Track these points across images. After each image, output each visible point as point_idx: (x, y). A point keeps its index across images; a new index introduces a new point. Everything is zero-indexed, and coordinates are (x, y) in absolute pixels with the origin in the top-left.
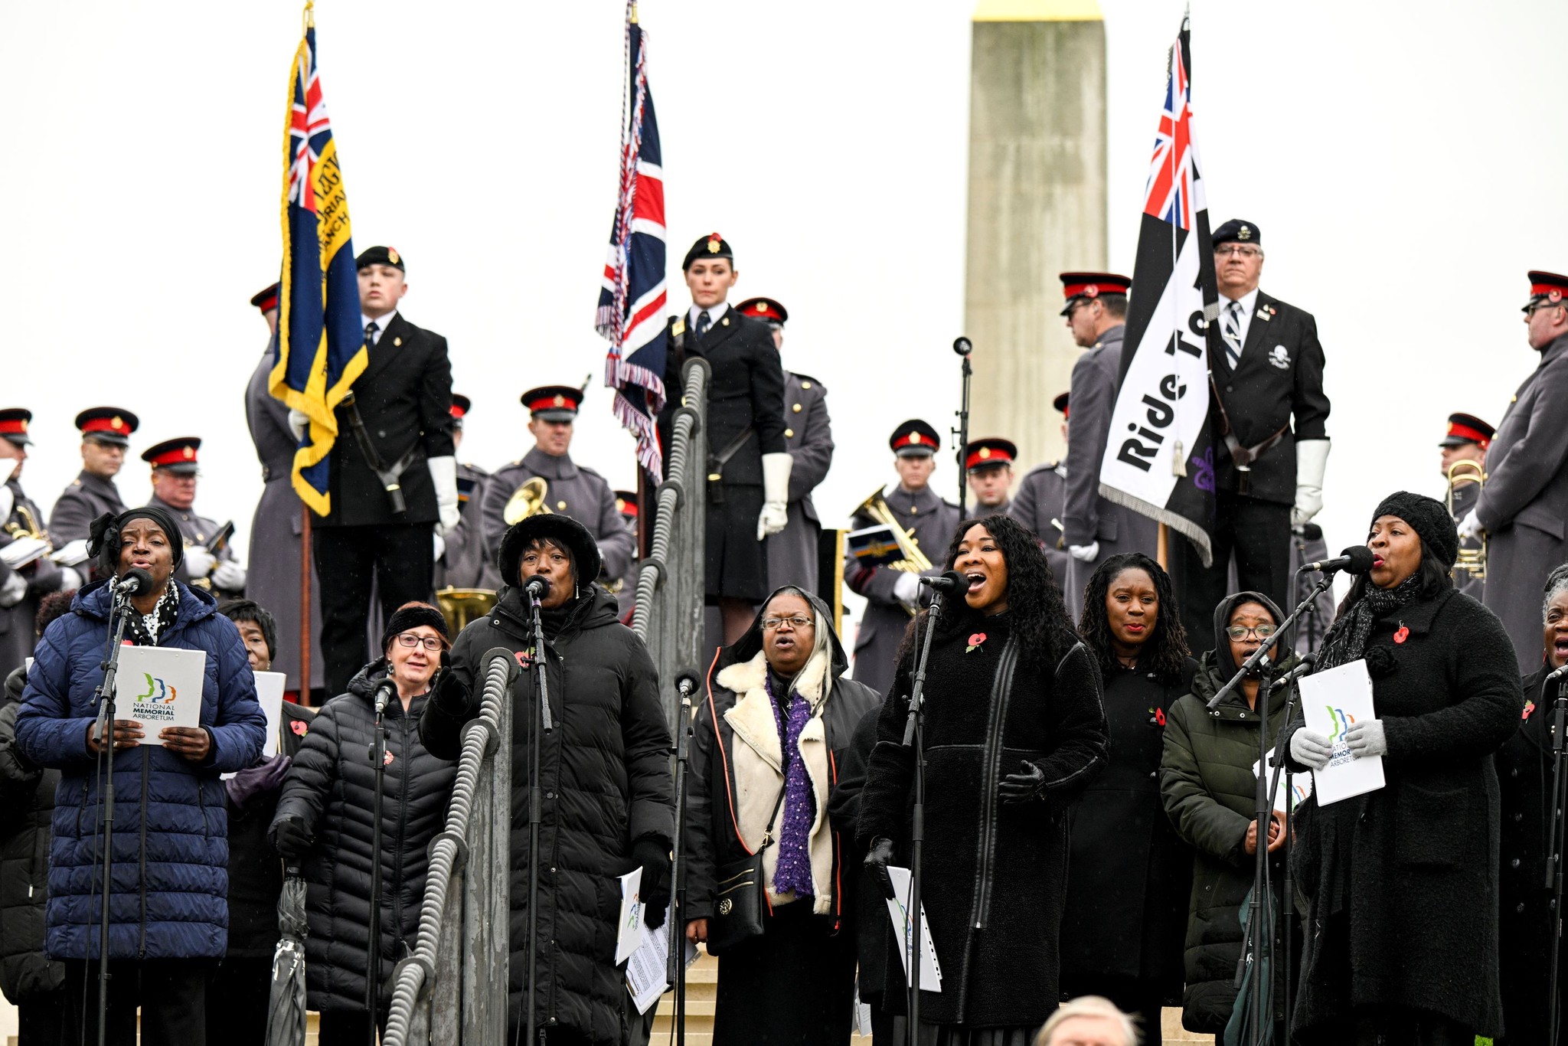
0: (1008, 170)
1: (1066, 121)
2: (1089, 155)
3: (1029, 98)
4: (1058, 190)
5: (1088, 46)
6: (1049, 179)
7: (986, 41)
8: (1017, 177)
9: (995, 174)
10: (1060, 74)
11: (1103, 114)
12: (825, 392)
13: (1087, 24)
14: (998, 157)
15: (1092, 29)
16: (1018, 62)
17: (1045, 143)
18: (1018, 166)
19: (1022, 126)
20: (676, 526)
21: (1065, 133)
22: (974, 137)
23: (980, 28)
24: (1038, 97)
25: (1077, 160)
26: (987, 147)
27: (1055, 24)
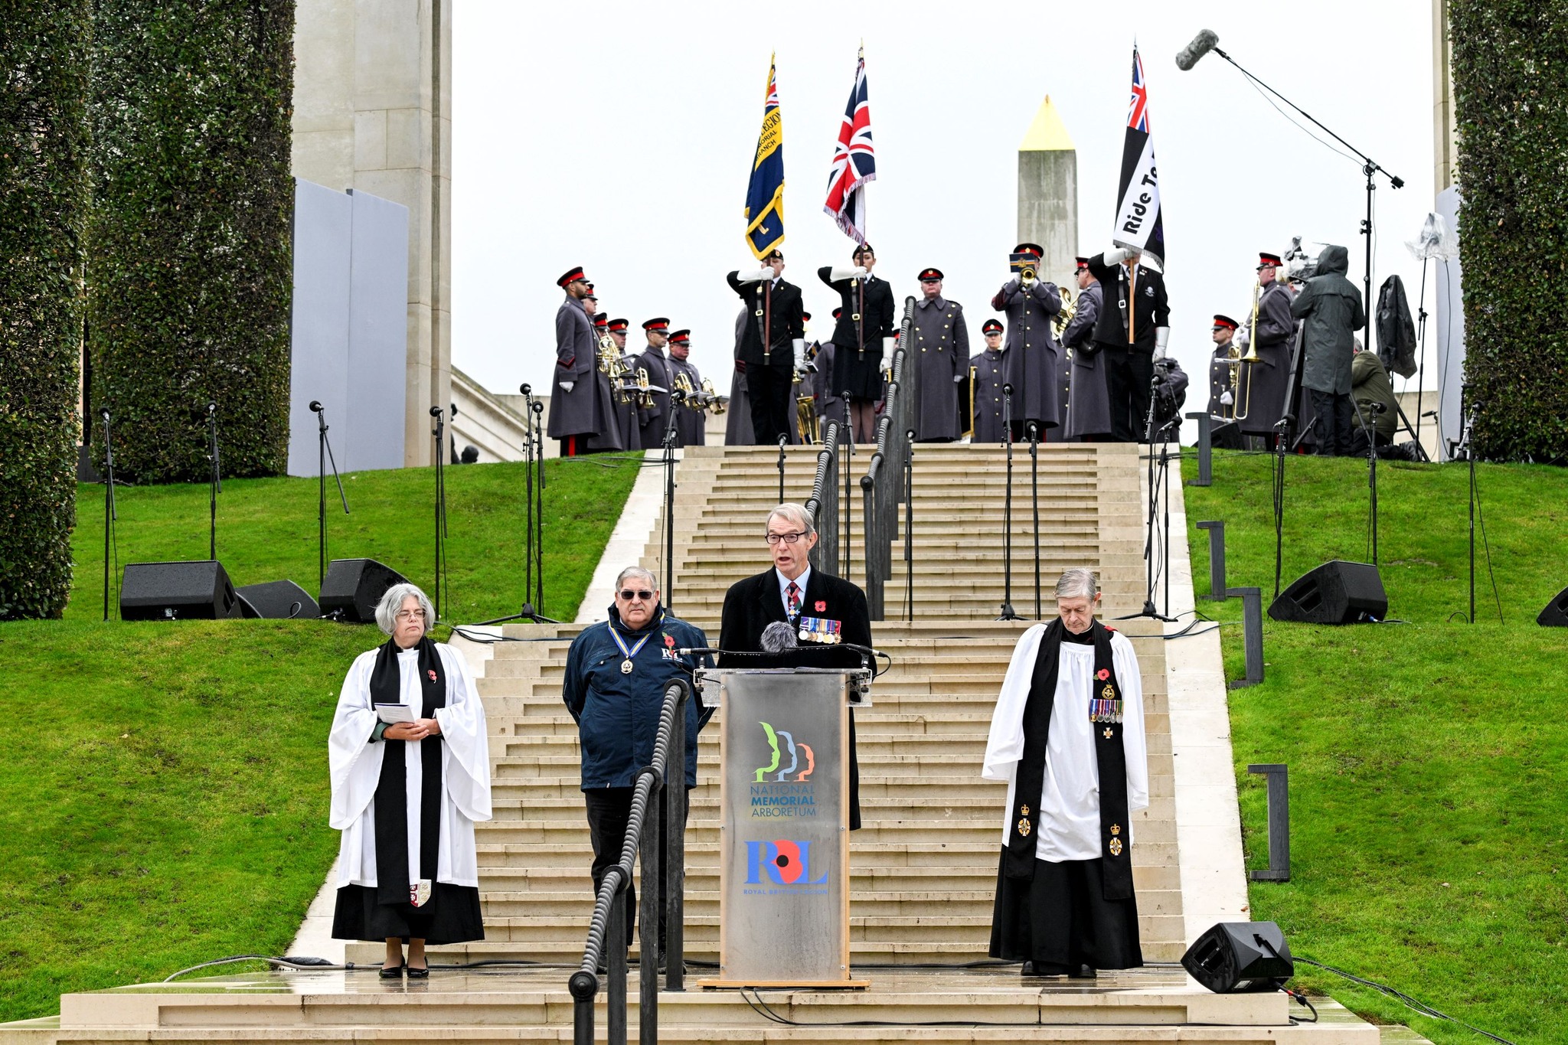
0: (1035, 214)
1: (1060, 194)
2: (1069, 207)
3: (1043, 183)
4: (1057, 222)
5: (1068, 161)
6: (1052, 218)
7: (1024, 160)
8: (1039, 217)
9: (1030, 216)
10: (1056, 173)
11: (1075, 190)
12: (961, 308)
13: (1067, 151)
14: (1031, 208)
15: (1070, 154)
16: (1039, 168)
17: (1051, 202)
18: (1039, 212)
19: (1041, 195)
20: (903, 367)
21: (1059, 199)
22: (1020, 200)
23: (1022, 154)
24: (1048, 183)
25: (1064, 208)
26: (1026, 204)
27: (1054, 151)
